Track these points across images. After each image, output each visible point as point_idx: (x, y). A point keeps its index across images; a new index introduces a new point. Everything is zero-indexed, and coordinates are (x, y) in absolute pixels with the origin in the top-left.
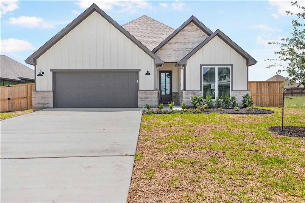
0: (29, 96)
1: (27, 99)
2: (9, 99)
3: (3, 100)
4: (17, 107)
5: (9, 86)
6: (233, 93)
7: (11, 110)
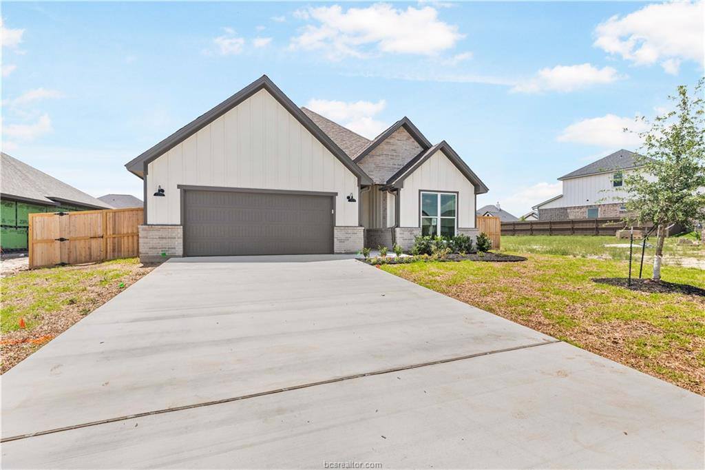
0: (108, 234)
1: (104, 239)
2: (62, 240)
3: (47, 243)
4: (81, 255)
5: (61, 214)
6: (459, 232)
7: (67, 262)
